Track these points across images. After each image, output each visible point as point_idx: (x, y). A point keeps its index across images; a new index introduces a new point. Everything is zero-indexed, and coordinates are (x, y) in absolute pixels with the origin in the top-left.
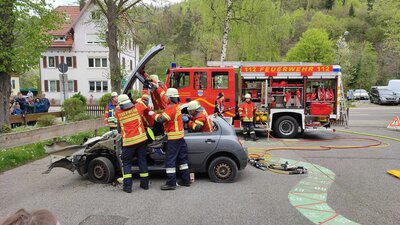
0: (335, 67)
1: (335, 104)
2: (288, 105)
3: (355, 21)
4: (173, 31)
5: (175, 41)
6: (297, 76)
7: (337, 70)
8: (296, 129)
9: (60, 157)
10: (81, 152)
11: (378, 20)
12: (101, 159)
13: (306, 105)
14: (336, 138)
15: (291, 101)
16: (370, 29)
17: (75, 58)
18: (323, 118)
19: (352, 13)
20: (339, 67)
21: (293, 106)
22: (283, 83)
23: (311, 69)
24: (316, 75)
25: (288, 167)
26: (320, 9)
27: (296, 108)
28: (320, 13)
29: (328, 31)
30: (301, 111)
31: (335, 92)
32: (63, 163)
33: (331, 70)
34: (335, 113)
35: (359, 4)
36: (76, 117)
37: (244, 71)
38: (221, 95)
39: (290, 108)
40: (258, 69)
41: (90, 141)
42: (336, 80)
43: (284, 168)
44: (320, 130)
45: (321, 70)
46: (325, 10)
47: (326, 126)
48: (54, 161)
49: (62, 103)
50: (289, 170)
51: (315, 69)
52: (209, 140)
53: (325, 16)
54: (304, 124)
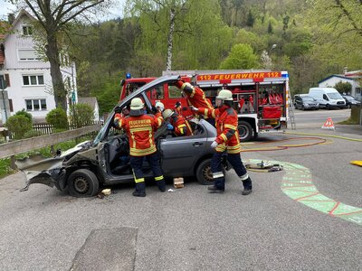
0: (283, 73)
1: (284, 107)
2: (242, 110)
3: (273, 37)
4: (106, 48)
5: (109, 58)
6: (249, 82)
7: (284, 76)
8: (250, 134)
9: (36, 173)
10: (59, 165)
11: (293, 36)
12: (82, 171)
13: (259, 110)
14: (285, 139)
15: (245, 106)
16: (286, 45)
17: (7, 76)
18: (274, 121)
19: (270, 30)
20: (286, 73)
21: (247, 111)
22: (237, 89)
23: (262, 75)
24: (267, 81)
25: (265, 165)
26: (243, 27)
27: (249, 113)
28: (243, 31)
29: (252, 46)
30: (254, 116)
31: (283, 96)
32: (41, 178)
33: (280, 75)
34: (285, 116)
35: (276, 22)
36: (26, 134)
37: (199, 79)
38: (178, 105)
39: (244, 113)
40: (213, 77)
41: (64, 154)
42: (284, 85)
43: (262, 167)
44: (272, 132)
45: (271, 76)
46: (247, 28)
47: (277, 129)
48: (31, 176)
49: (4, 122)
50: (266, 168)
51: (266, 75)
52: (197, 143)
53: (247, 33)
54: (257, 127)
